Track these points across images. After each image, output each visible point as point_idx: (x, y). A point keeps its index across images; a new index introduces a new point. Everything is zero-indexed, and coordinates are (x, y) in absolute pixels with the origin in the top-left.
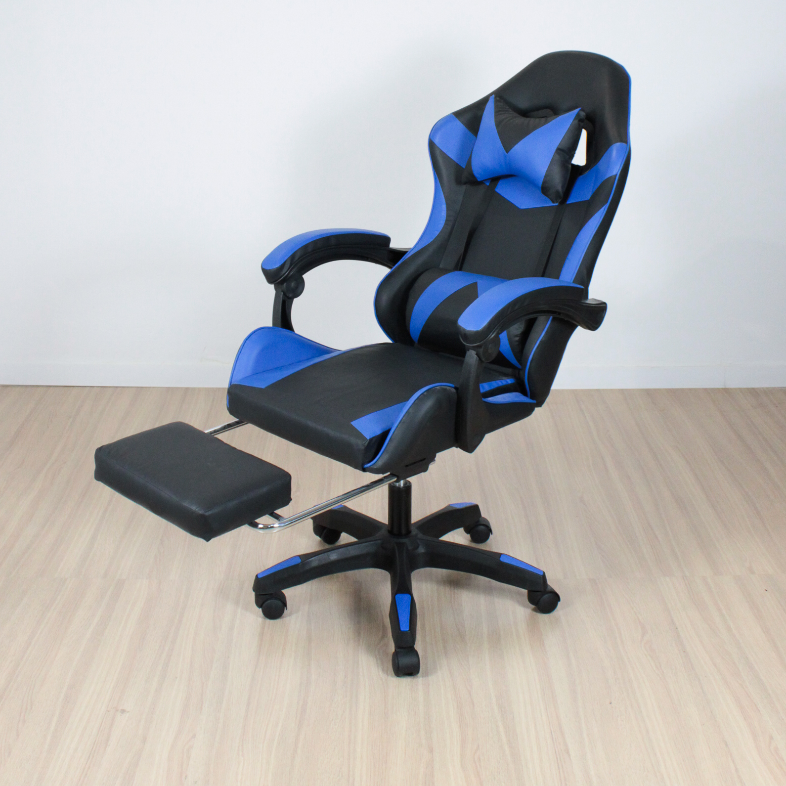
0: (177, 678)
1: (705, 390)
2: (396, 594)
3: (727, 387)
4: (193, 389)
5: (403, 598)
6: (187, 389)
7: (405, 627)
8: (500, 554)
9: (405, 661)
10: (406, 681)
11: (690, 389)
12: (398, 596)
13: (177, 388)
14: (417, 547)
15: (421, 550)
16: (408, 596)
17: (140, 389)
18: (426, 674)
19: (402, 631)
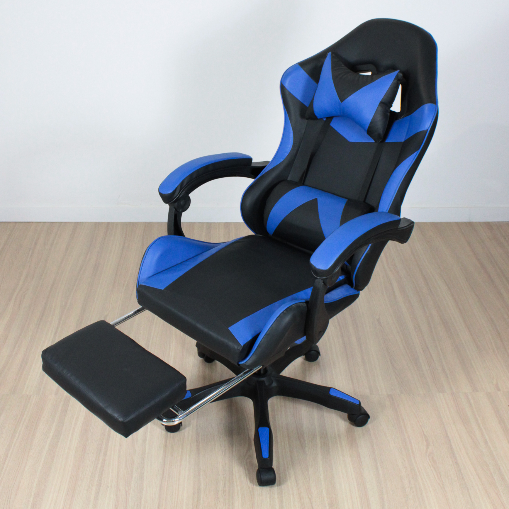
0: (108, 487)
1: (457, 224)
2: (258, 428)
3: (471, 221)
4: (113, 223)
5: (264, 431)
6: (108, 223)
7: (265, 455)
8: (329, 388)
9: (266, 477)
10: (266, 489)
11: (447, 223)
12: (260, 429)
13: (102, 223)
14: (272, 382)
15: (274, 384)
16: (267, 429)
17: (77, 224)
18: (280, 484)
19: (263, 458)
